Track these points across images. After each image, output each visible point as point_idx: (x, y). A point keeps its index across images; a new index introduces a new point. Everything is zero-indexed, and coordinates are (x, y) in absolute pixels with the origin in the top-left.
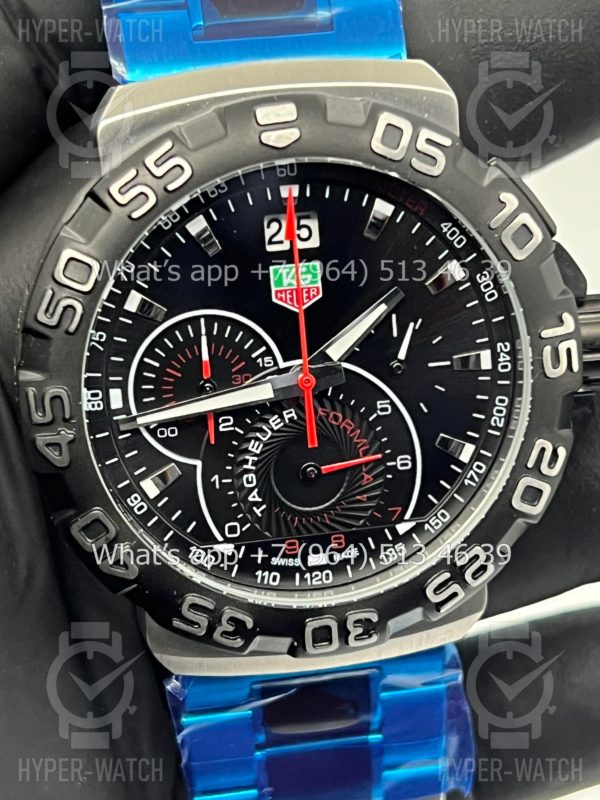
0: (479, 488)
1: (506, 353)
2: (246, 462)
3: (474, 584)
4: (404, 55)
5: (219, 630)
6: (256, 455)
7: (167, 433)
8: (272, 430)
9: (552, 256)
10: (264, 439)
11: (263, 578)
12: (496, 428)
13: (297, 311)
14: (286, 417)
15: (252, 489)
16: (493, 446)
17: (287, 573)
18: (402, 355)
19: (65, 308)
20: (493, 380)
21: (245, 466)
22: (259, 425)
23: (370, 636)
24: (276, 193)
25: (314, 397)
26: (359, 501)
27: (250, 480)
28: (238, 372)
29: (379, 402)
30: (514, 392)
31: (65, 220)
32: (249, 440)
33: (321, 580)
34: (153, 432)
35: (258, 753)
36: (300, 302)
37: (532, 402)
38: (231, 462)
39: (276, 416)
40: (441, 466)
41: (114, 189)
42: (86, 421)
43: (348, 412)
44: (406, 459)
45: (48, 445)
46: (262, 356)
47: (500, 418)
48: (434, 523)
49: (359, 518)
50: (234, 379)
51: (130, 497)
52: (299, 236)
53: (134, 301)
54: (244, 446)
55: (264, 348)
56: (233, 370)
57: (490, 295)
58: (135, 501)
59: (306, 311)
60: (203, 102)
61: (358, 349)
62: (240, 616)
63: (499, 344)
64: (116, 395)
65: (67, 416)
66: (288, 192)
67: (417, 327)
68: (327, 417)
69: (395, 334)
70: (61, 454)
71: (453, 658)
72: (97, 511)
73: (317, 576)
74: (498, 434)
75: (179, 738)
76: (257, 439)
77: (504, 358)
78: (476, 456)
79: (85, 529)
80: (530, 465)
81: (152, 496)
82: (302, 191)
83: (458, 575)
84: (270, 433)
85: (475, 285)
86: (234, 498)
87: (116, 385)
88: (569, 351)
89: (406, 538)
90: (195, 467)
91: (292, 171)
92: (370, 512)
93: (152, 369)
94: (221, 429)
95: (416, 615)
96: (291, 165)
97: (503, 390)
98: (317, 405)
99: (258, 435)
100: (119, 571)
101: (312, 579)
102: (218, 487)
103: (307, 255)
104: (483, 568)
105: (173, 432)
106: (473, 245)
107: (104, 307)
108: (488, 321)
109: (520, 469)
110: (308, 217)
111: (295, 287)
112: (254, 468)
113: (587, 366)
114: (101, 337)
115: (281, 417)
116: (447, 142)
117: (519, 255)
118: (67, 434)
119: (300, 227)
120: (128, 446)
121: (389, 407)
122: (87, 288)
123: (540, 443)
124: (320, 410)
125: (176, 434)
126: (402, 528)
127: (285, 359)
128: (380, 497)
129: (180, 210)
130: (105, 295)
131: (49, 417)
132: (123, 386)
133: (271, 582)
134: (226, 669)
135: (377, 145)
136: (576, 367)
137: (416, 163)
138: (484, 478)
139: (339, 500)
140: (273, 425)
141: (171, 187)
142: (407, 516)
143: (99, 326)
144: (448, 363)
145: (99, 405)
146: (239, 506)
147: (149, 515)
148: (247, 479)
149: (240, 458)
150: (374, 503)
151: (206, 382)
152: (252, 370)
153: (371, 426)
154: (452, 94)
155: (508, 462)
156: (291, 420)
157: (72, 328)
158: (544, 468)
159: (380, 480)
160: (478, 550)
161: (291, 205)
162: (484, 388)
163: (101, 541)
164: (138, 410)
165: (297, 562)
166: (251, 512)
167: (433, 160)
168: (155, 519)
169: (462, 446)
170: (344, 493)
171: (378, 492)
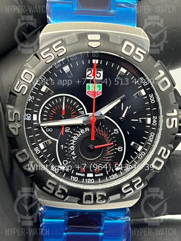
0: (142, 160)
1: (155, 119)
2: (72, 142)
3: (137, 189)
4: (136, 26)
5: (57, 192)
6: (75, 141)
7: (49, 130)
8: (81, 134)
9: (173, 92)
10: (79, 136)
11: (73, 178)
12: (150, 142)
13: (93, 98)
14: (86, 130)
15: (73, 151)
16: (148, 147)
17: (80, 178)
18: (123, 116)
19: (23, 87)
20: (151, 127)
21: (72, 144)
22: (77, 131)
23: (103, 200)
24: (91, 62)
25: (95, 125)
26: (105, 159)
27: (72, 148)
28: (74, 114)
29: (115, 130)
30: (156, 132)
31: (27, 62)
32: (74, 136)
33: (90, 181)
34: (45, 129)
35: (64, 233)
36: (94, 95)
37: (161, 136)
38: (68, 142)
39: (83, 130)
41: (42, 53)
42: (24, 123)
43: (105, 131)
44: (121, 148)
45: (12, 128)
46: (81, 110)
47: (151, 139)
48: (127, 169)
49: (104, 164)
50: (72, 116)
51: (35, 148)
52: (97, 76)
53: (44, 88)
54: (72, 137)
55: (82, 108)
56: (72, 114)
57: (153, 101)
59: (96, 98)
60: (73, 32)
61: (110, 112)
62: (64, 188)
63: (154, 117)
64: (35, 116)
65: (19, 120)
66: (95, 62)
67: (129, 108)
68: (98, 132)
69: (122, 109)
70: (16, 131)
71: (128, 212)
72: (24, 151)
73: (89, 180)
74: (150, 144)
75: (41, 226)
76: (76, 136)
77: (155, 121)
78: (143, 150)
79: (20, 155)
81: (42, 149)
82: (99, 62)
83: (132, 185)
84: (80, 134)
85: (149, 98)
86: (67, 153)
87: (35, 113)
88: (174, 121)
89: (118, 172)
90: (56, 141)
91: (97, 56)
92: (108, 163)
93: (47, 110)
94: (66, 131)
95: (118, 196)
96: (97, 53)
97: (153, 131)
98: (96, 127)
100: (29, 170)
101: (88, 181)
102: (62, 148)
104: (141, 184)
106: (149, 85)
107: (34, 89)
108: (151, 109)
109: (155, 155)
110: (100, 70)
111: (93, 91)
112: (74, 144)
113: (179, 127)
114: (33, 98)
116: (145, 53)
117: (163, 90)
118: (18, 125)
119: (97, 73)
120: (37, 132)
121: (118, 131)
122: (30, 82)
123: (162, 148)
124: (96, 129)
125: (52, 131)
127: (88, 113)
128: (112, 158)
129: (61, 62)
130: (35, 85)
131: (13, 120)
132: (38, 114)
133: (75, 180)
135: (123, 51)
136: (176, 126)
137: (134, 57)
138: (144, 157)
139: (99, 158)
140: (82, 132)
141: (59, 55)
142: (120, 165)
143: (32, 94)
144: (137, 120)
145: (29, 119)
146: (68, 155)
147: (40, 154)
148: (72, 147)
149: (71, 141)
150: (110, 160)
151: (63, 116)
152: (77, 114)
153: (112, 136)
154: (148, 39)
155: (152, 153)
156: (87, 131)
157: (24, 93)
158: (163, 156)
159: (112, 153)
160: (139, 178)
161: (95, 66)
162: (148, 129)
163: (25, 160)
164: (41, 122)
165: (84, 175)
166: (72, 158)
167: (140, 57)
168: (42, 156)
169: (139, 146)
170: (101, 156)
171: (111, 157)
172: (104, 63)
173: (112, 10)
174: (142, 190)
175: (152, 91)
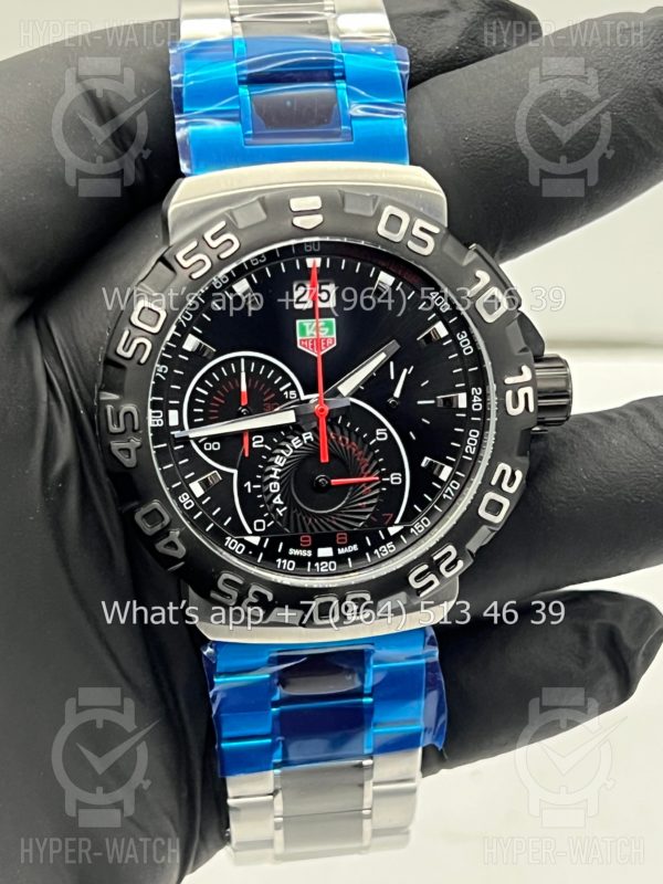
0: (454, 502)
1: (480, 396)
2: (272, 472)
3: (447, 575)
4: (408, 162)
5: (246, 601)
6: (280, 467)
7: (212, 447)
8: (293, 448)
9: (516, 322)
10: (287, 455)
11: (282, 564)
12: (469, 455)
14: (305, 439)
15: (275, 495)
16: (465, 468)
17: (301, 561)
18: (397, 394)
19: (138, 345)
20: (468, 417)
21: (271, 476)
22: (283, 444)
24: (303, 264)
25: (328, 423)
26: (359, 507)
27: (275, 487)
28: (271, 401)
29: (378, 430)
30: (483, 427)
31: (140, 278)
32: (275, 455)
33: (328, 568)
34: (201, 446)
35: (274, 710)
36: (319, 349)
37: (496, 436)
38: (261, 472)
39: (297, 438)
40: (425, 482)
41: (180, 256)
42: (150, 435)
43: (354, 437)
44: (398, 476)
45: (120, 450)
46: (288, 389)
47: (472, 447)
48: (418, 527)
49: (360, 521)
50: (266, 407)
51: (181, 495)
52: (320, 298)
53: (191, 343)
54: (271, 460)
55: (289, 384)
56: (265, 400)
57: (467, 349)
58: (185, 499)
59: (323, 356)
60: (250, 193)
61: (362, 388)
62: (263, 591)
63: (473, 389)
64: (173, 414)
65: (136, 428)
66: (313, 262)
67: (409, 373)
68: (337, 440)
69: (392, 377)
70: (130, 457)
71: (432, 638)
72: (156, 504)
73: (324, 565)
74: (470, 459)
75: (211, 694)
76: (281, 455)
77: (476, 399)
78: (453, 477)
79: (145, 516)
80: (494, 482)
81: (198, 495)
82: (324, 262)
83: (434, 568)
84: (292, 451)
85: (456, 342)
86: (262, 501)
87: (174, 407)
88: (526, 395)
89: (396, 539)
90: (232, 475)
91: (316, 247)
92: (368, 516)
93: (202, 396)
94: (254, 446)
95: (400, 599)
96: (316, 243)
97: (475, 425)
98: (329, 430)
99: (283, 451)
100: (171, 552)
101: (320, 567)
102: (249, 491)
103: (325, 313)
104: (454, 563)
105: (216, 446)
106: (454, 312)
107: (167, 347)
108: (465, 370)
109: (485, 486)
110: (328, 284)
111: (315, 337)
112: (278, 478)
113: (540, 409)
114: (164, 369)
115: (301, 438)
116: (436, 230)
117: (489, 319)
118: (136, 442)
119: (321, 291)
120: (182, 454)
121: (386, 434)
122: (156, 330)
123: (502, 466)
124: (331, 434)
125: (219, 448)
126: (393, 530)
127: (306, 393)
128: (377, 505)
129: (229, 274)
130: (168, 337)
131: (122, 429)
132: (179, 408)
133: (288, 568)
134: (252, 637)
135: (381, 230)
136: (531, 408)
137: (411, 244)
138: (459, 493)
139: (344, 506)
140: (294, 444)
141: (223, 256)
142: (397, 521)
143: (163, 361)
144: (432, 402)
145: (160, 422)
146: (265, 507)
147: (195, 510)
148: (273, 486)
149: (268, 469)
150: (371, 509)
151: (244, 407)
152: (279, 401)
153: (371, 449)
154: (442, 195)
155: (477, 481)
156: (309, 441)
157: (143, 361)
158: (505, 486)
159: (377, 491)
160: (450, 548)
161: (314, 274)
162: (461, 422)
163: (158, 528)
164: (190, 427)
165: (309, 553)
166: (275, 512)
167: (425, 244)
168: (200, 513)
169: (442, 468)
170: (348, 501)
171: (374, 501)
172: (336, 264)
173: (343, 127)
174: (460, 577)
175: (462, 325)
